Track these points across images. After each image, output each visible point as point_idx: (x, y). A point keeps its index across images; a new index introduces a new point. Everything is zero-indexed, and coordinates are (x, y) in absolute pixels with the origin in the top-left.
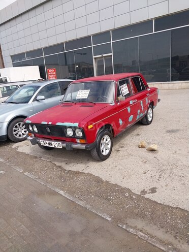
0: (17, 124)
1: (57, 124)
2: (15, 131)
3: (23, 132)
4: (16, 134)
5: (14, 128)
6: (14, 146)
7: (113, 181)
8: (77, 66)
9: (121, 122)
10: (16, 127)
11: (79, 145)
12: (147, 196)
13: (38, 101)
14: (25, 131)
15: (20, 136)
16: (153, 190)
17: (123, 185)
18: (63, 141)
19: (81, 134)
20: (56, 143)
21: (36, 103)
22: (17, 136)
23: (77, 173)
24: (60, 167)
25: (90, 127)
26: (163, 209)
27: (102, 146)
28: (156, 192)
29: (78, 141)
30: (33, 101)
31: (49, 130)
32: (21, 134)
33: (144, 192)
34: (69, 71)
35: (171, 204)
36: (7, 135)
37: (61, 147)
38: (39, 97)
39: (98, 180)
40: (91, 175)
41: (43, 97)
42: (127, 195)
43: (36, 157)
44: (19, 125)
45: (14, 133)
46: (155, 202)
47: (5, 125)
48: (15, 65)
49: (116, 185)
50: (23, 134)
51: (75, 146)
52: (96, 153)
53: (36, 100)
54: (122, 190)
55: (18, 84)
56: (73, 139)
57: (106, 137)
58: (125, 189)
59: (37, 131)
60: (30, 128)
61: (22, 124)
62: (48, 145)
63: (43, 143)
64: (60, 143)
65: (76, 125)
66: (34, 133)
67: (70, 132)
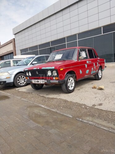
0: (20, 77)
1: (42, 68)
2: (18, 80)
3: (23, 81)
4: (19, 82)
5: (18, 79)
6: (17, 89)
7: (75, 101)
9: (81, 72)
10: (19, 78)
11: (55, 81)
12: (96, 107)
13: (33, 64)
15: (21, 83)
16: (100, 105)
17: (81, 103)
19: (56, 74)
20: (41, 80)
21: (32, 66)
22: (19, 84)
23: (53, 98)
24: (43, 96)
25: (61, 69)
26: (106, 113)
27: (69, 84)
28: (102, 105)
29: (54, 78)
30: (30, 64)
31: (37, 73)
32: (22, 82)
33: (94, 105)
35: (112, 110)
36: (13, 82)
37: (44, 83)
39: (66, 101)
40: (62, 99)
41: (36, 62)
42: (83, 107)
43: (29, 93)
44: (21, 77)
45: (18, 82)
46: (101, 110)
47: (13, 76)
49: (76, 103)
50: (23, 83)
51: (52, 81)
52: (65, 87)
53: (32, 64)
54: (80, 105)
56: (51, 77)
57: (71, 79)
58: (82, 104)
59: (31, 75)
60: (27, 74)
61: (23, 76)
62: (36, 83)
63: (34, 81)
64: (44, 80)
65: (53, 68)
66: (29, 76)
67: (49, 73)
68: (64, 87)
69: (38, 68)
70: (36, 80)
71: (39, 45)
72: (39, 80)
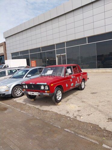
1: (37, 84)
2: (15, 92)
3: (19, 92)
4: (16, 94)
5: (15, 91)
6: (15, 99)
8: (47, 60)
9: (67, 85)
10: (16, 90)
11: (47, 94)
13: (27, 77)
14: (20, 93)
15: (18, 95)
18: (39, 92)
19: (47, 88)
22: (16, 95)
25: (52, 85)
29: (46, 92)
31: (33, 87)
32: (18, 94)
34: (43, 62)
38: (29, 75)
39: (56, 114)
40: (53, 112)
41: (30, 75)
44: (18, 89)
45: (15, 93)
47: (11, 89)
48: (13, 58)
50: (19, 94)
51: (44, 94)
53: (26, 77)
55: (17, 69)
56: (44, 91)
59: (27, 88)
60: (24, 87)
61: (19, 88)
62: (32, 94)
63: (29, 93)
64: (38, 93)
65: (46, 84)
66: (25, 89)
67: (42, 88)
68: (53, 98)
69: (34, 83)
70: (32, 92)
71: (30, 50)
72: (34, 93)
